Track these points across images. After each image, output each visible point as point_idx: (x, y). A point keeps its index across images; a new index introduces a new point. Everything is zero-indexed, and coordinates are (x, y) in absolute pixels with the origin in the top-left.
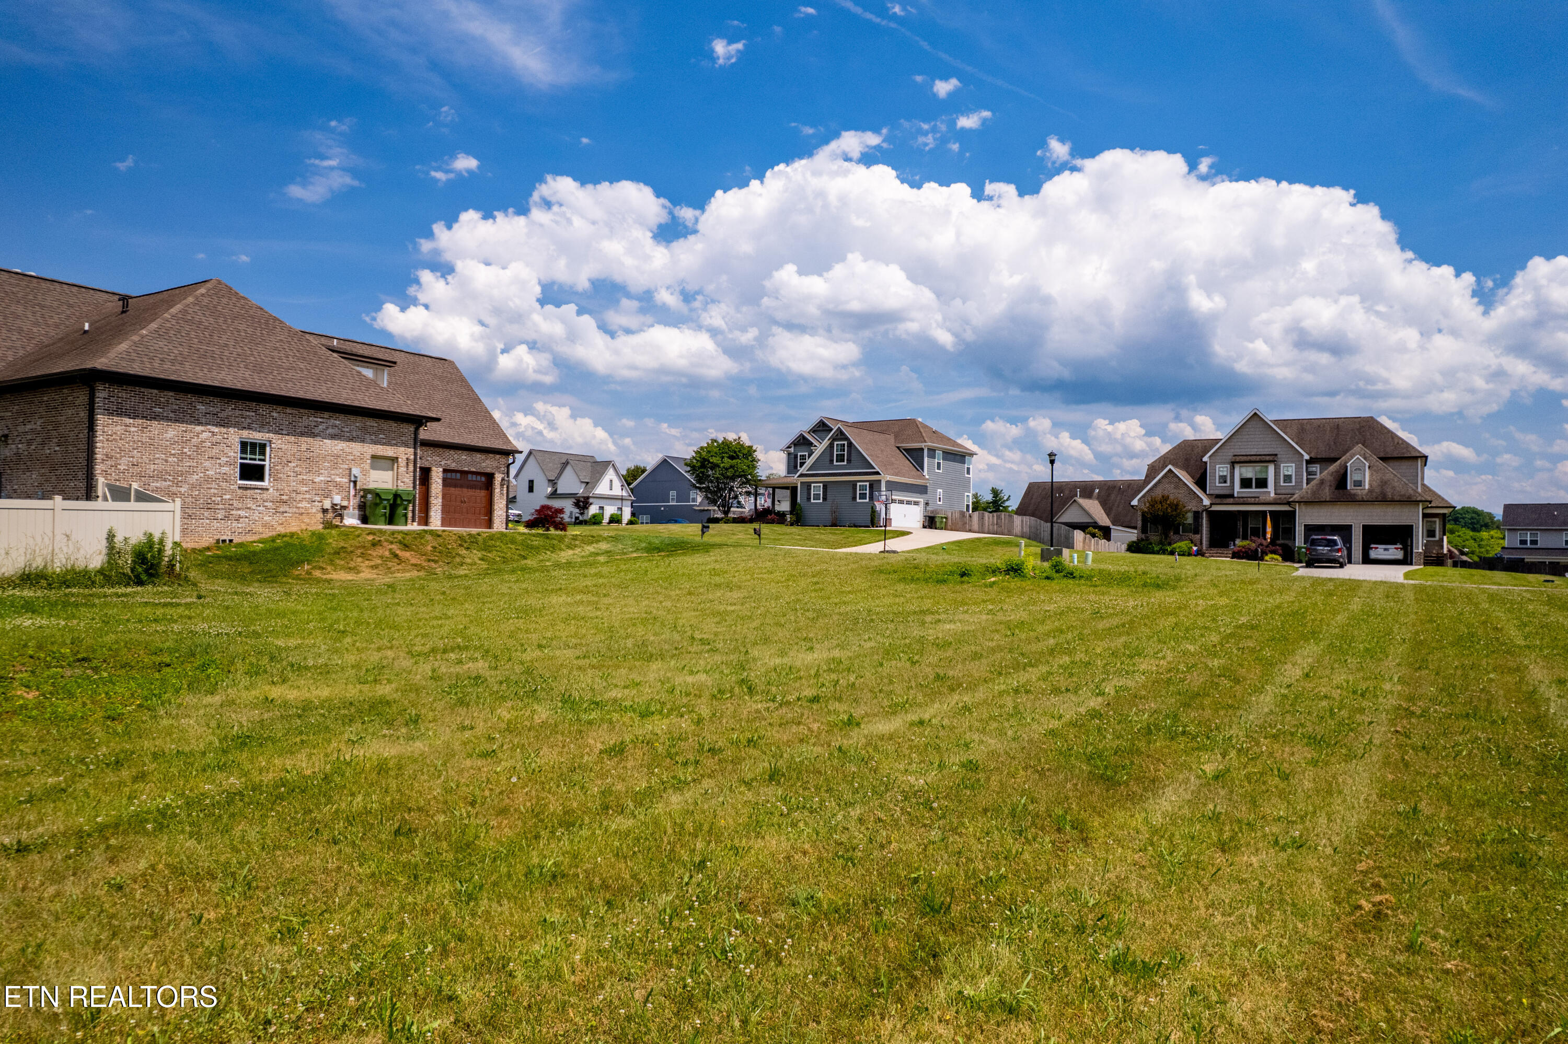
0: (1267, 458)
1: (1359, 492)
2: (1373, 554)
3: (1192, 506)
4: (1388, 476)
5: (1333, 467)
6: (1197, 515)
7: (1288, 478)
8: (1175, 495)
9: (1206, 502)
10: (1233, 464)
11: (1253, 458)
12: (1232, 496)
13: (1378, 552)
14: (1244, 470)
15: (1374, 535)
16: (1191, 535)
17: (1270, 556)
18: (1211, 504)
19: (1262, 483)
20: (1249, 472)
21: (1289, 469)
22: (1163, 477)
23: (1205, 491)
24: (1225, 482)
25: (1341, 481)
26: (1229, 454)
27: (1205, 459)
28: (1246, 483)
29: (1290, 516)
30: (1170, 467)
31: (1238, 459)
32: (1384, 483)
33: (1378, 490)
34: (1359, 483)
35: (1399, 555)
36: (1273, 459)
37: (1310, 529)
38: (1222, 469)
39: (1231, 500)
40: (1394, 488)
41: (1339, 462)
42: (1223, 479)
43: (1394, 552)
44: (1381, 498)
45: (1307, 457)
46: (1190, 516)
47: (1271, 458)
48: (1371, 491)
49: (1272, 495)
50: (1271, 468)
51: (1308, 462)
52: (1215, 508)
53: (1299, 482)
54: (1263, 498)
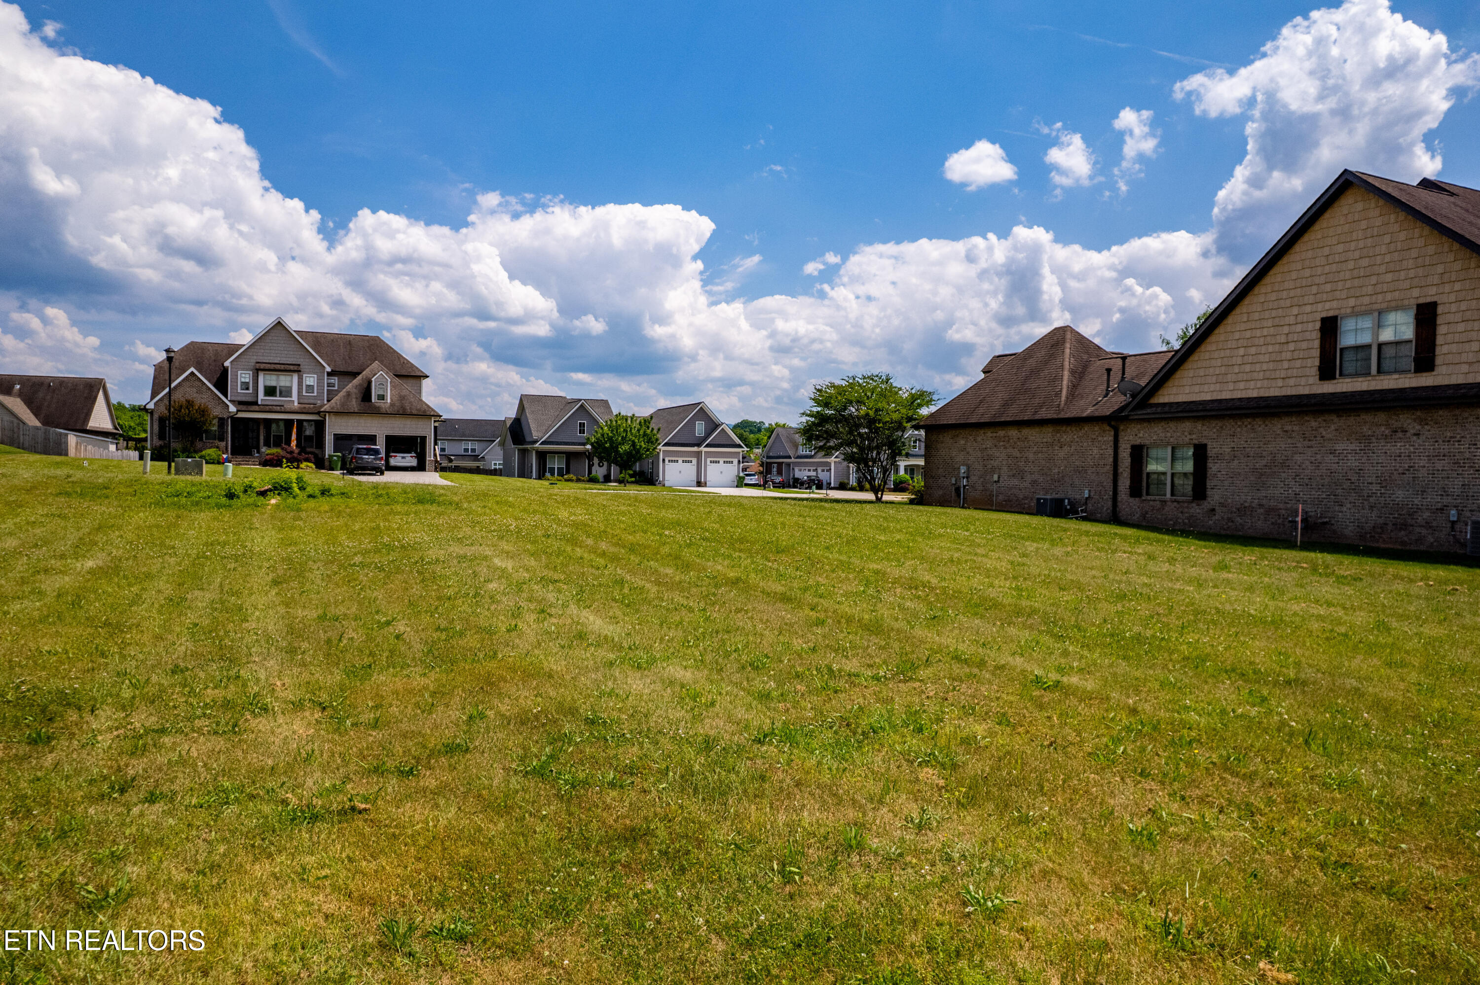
0: (292, 368)
1: (383, 405)
2: (393, 462)
3: (217, 411)
4: (404, 392)
5: (357, 381)
6: (222, 421)
7: (310, 388)
8: (201, 400)
9: (232, 408)
10: (257, 371)
11: (278, 367)
12: (255, 403)
13: (397, 460)
14: (268, 377)
15: (396, 444)
16: (217, 442)
17: (305, 464)
18: (238, 411)
19: (286, 392)
20: (271, 380)
21: (310, 380)
22: (183, 380)
23: (226, 397)
24: (247, 389)
25: (366, 394)
26: (253, 359)
27: (227, 364)
28: (270, 391)
29: (320, 426)
30: (192, 369)
31: (262, 366)
32: (402, 398)
33: (397, 404)
34: (382, 397)
35: (414, 462)
36: (295, 369)
37: (338, 438)
38: (245, 376)
39: (256, 408)
40: (410, 402)
41: (360, 377)
42: (246, 386)
43: (410, 460)
44: (402, 412)
45: (328, 369)
46: (215, 421)
47: (296, 368)
48: (392, 405)
49: (296, 404)
50: (295, 377)
51: (329, 374)
52: (241, 415)
53: (320, 393)
54: (288, 407)
